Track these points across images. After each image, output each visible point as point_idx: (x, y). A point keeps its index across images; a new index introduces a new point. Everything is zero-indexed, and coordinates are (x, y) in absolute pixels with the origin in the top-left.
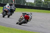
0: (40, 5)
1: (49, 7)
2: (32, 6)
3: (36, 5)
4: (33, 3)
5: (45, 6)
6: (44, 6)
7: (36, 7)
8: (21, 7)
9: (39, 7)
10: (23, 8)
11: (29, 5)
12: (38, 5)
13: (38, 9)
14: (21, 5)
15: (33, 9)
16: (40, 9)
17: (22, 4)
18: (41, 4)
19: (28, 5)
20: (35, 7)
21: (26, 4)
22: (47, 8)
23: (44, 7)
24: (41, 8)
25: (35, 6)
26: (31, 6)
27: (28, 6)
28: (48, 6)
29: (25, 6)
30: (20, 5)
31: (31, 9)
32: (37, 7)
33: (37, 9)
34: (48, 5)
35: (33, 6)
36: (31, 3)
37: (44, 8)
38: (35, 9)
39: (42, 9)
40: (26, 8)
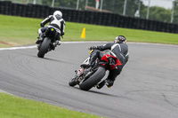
4: (168, 11)
7: (175, 25)
8: (120, 23)
10: (128, 27)
14: (122, 17)
15: (166, 31)
17: (124, 14)
19: (147, 18)
20: (171, 24)
21: (140, 13)
27: (145, 20)
29: (135, 20)
30: (117, 15)
35: (165, 21)
36: (161, 10)
40: (140, 28)
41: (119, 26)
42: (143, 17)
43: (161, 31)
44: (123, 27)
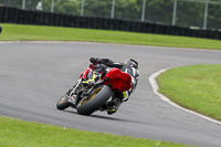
0: (106, 10)
1: (143, 20)
2: (69, 13)
3: (85, 8)
5: (127, 13)
6: (120, 13)
7: (87, 18)
8: (19, 19)
9: (98, 19)
10: (29, 23)
11: (55, 8)
12: (95, 10)
13: (97, 28)
14: (21, 11)
15: (75, 27)
16: (103, 28)
17: (23, 7)
18: (110, 6)
19: (52, 11)
20: (81, 18)
21: (43, 6)
22: (137, 23)
23: (120, 18)
24: (110, 21)
25: (82, 13)
26: (64, 12)
27: (50, 14)
28: (140, 14)
29: (37, 14)
30: (15, 9)
31: (65, 26)
32: (92, 19)
33: (92, 27)
34: (139, 9)
35: (74, 14)
37: (121, 22)
38: (81, 27)
39: (112, 26)
40: (44, 24)
41: (18, 23)
42: (47, 11)
43: (69, 26)
44: (23, 23)
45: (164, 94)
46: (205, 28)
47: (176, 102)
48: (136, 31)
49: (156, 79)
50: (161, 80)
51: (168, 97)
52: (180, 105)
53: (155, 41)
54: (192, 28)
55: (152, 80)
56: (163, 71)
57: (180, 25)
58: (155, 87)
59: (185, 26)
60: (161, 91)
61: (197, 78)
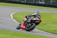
45: (14, 19)
46: (25, 2)
47: (17, 21)
48: (8, 3)
49: (12, 15)
50: (14, 16)
51: (15, 20)
52: (18, 22)
53: (12, 5)
54: (22, 2)
55: (11, 15)
56: (14, 13)
57: (19, 1)
58: (12, 17)
59: (20, 1)
60: (14, 18)
61: (23, 15)
